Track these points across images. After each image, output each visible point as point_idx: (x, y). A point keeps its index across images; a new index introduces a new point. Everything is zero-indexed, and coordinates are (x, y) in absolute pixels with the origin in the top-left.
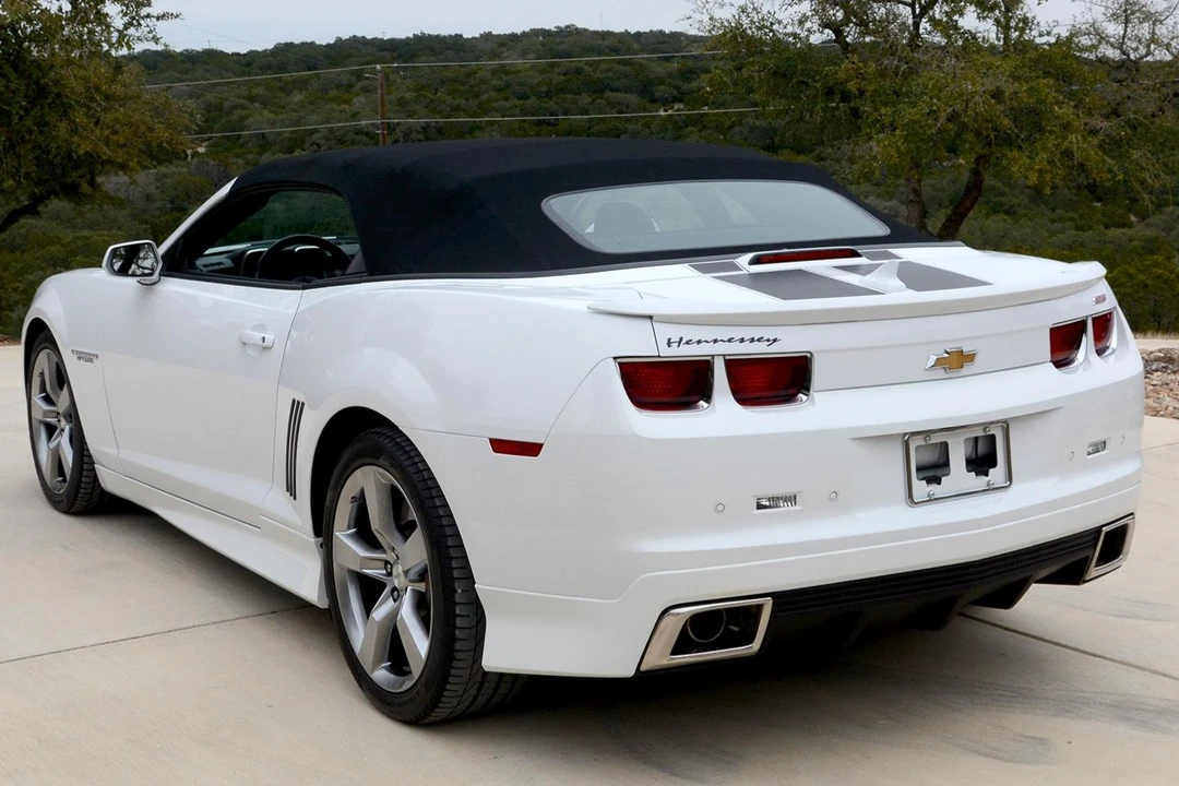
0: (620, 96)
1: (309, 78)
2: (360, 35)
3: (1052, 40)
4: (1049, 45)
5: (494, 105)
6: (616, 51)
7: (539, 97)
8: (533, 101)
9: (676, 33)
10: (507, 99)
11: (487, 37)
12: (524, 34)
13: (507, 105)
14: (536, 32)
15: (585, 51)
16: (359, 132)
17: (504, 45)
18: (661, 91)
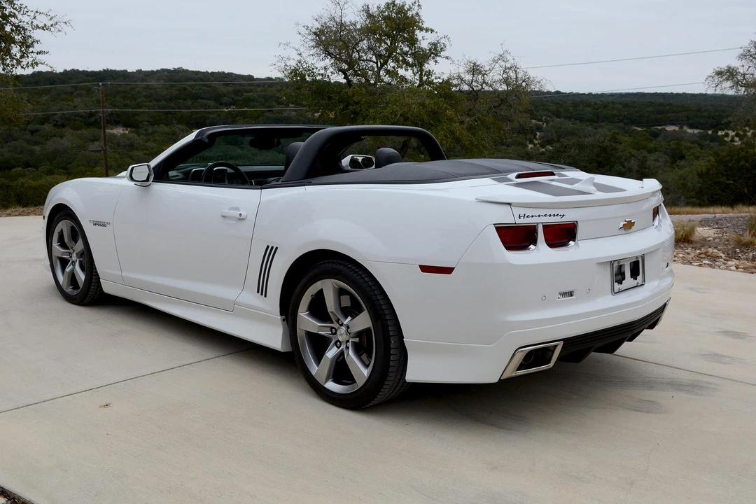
0: (205, 101)
1: (51, 89)
2: (76, 69)
3: (441, 81)
4: (440, 83)
5: (145, 104)
6: (202, 80)
7: (166, 101)
8: (163, 102)
9: (230, 73)
10: (150, 102)
11: (139, 72)
12: (157, 71)
13: (150, 104)
14: (163, 70)
15: (187, 80)
16: (77, 115)
17: (148, 76)
18: (225, 99)
